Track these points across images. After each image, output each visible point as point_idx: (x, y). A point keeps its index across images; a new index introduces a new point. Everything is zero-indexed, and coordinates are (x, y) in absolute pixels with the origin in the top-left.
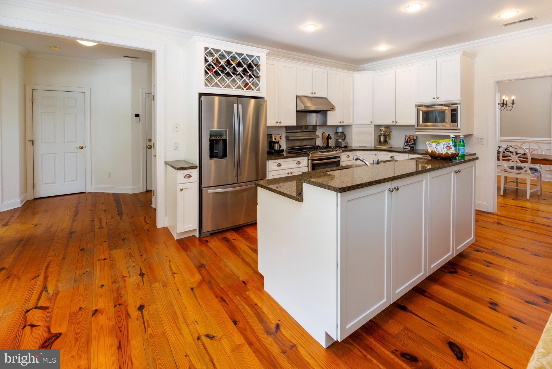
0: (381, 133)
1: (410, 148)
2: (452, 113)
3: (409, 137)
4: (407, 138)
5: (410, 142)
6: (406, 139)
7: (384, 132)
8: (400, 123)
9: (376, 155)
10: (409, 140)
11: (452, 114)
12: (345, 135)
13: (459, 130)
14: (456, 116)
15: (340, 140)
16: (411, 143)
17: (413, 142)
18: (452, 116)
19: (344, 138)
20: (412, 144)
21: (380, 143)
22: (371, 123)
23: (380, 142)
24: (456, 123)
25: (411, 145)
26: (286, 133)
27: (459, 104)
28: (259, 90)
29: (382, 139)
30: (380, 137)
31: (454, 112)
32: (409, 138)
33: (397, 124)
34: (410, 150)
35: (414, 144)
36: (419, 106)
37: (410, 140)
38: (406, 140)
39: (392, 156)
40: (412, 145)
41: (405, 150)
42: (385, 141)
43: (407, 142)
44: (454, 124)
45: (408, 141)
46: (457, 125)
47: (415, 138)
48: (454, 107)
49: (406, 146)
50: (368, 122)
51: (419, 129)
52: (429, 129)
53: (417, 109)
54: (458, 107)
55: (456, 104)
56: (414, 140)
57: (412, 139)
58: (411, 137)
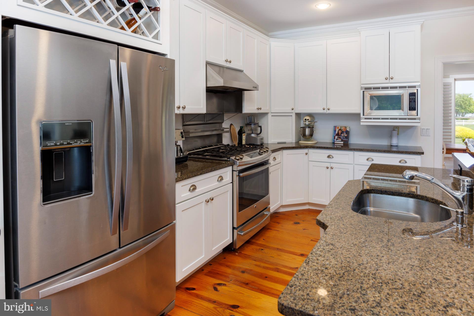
0: (306, 124)
1: (342, 142)
2: (411, 97)
3: (340, 128)
4: (337, 130)
5: (342, 135)
6: (335, 131)
7: (309, 123)
9: (307, 154)
10: (340, 132)
11: (410, 99)
12: (261, 127)
13: (419, 119)
14: (415, 102)
15: (253, 135)
16: (344, 136)
18: (410, 102)
19: (259, 132)
20: (344, 137)
21: (305, 137)
22: (293, 111)
23: (304, 135)
24: (415, 110)
26: (184, 125)
27: (419, 86)
28: (156, 37)
29: (307, 131)
30: (304, 129)
31: (413, 97)
32: (340, 130)
33: (328, 112)
34: (342, 145)
35: (347, 137)
36: (366, 89)
37: (342, 132)
38: (337, 133)
39: (330, 155)
40: (345, 139)
41: (336, 146)
42: (311, 135)
43: (338, 135)
44: (412, 112)
45: (340, 134)
46: (416, 113)
47: (348, 130)
48: (414, 91)
49: (337, 140)
50: (289, 109)
51: (366, 119)
52: (379, 119)
53: (363, 92)
54: (417, 90)
55: (414, 87)
56: (347, 132)
57: (344, 131)
58: (342, 128)
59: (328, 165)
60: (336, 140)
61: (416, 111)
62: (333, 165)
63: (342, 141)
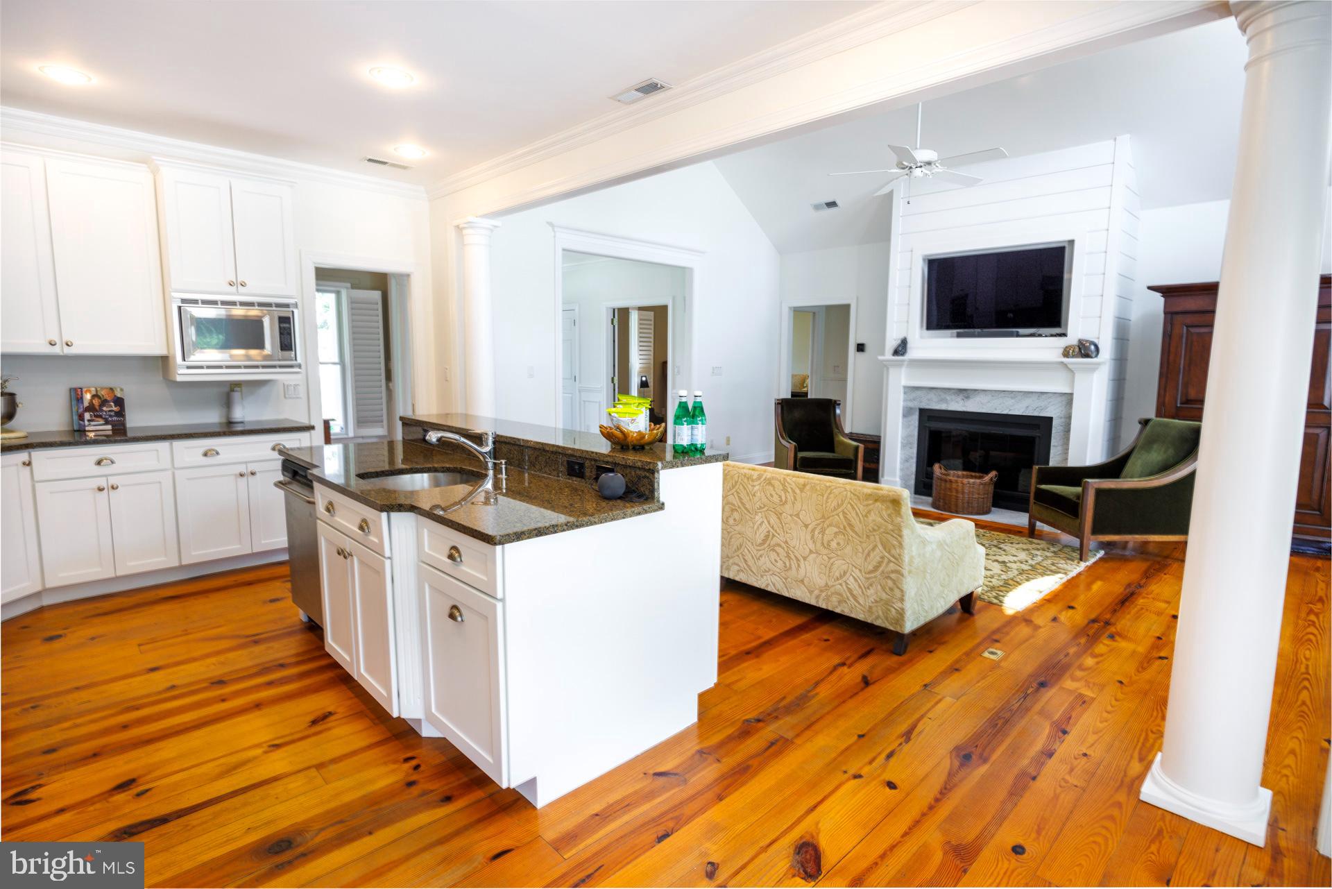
1: (109, 427)
2: (282, 325)
3: (94, 393)
5: (104, 409)
8: (82, 346)
9: (28, 464)
10: (96, 402)
11: (280, 328)
13: (299, 366)
14: (290, 334)
16: (110, 411)
17: (114, 408)
18: (281, 333)
20: (112, 414)
24: (291, 350)
25: (111, 416)
27: (296, 305)
31: (285, 325)
32: (96, 396)
34: (110, 433)
35: (121, 413)
36: (187, 301)
38: (85, 404)
39: (103, 459)
40: (115, 418)
42: (8, 415)
43: (91, 409)
44: (286, 353)
45: (97, 408)
46: (293, 355)
47: (118, 396)
48: (284, 312)
49: (92, 423)
51: (189, 367)
52: (201, 367)
53: (180, 308)
54: (293, 312)
55: (287, 306)
56: (119, 402)
57: (109, 399)
58: (102, 393)
59: (102, 482)
60: (86, 423)
61: (293, 353)
62: (112, 481)
63: (107, 423)
